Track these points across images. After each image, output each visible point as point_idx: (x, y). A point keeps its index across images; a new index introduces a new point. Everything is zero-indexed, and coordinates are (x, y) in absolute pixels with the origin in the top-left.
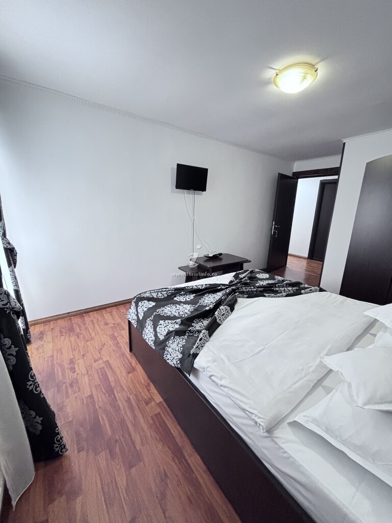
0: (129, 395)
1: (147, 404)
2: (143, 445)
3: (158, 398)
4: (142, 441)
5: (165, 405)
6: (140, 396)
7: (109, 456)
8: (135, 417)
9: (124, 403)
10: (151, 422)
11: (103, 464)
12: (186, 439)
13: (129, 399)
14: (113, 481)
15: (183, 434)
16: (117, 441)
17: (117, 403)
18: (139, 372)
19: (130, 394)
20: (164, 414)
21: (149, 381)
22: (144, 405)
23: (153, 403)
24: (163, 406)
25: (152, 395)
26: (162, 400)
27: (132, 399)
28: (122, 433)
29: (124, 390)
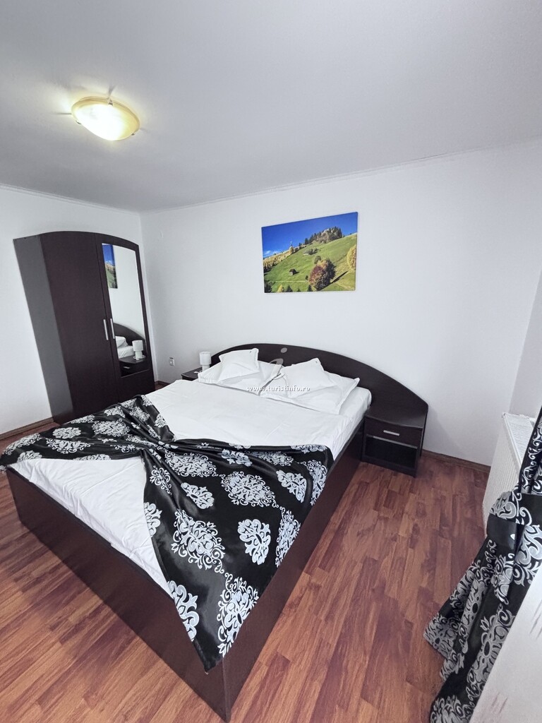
0: (323, 623)
1: (318, 587)
2: (356, 563)
3: (304, 578)
4: (354, 566)
5: (307, 566)
6: (315, 605)
7: (387, 588)
8: (341, 591)
9: (336, 618)
10: (333, 570)
11: (395, 587)
12: (327, 531)
13: (327, 618)
14: (393, 568)
15: (323, 536)
16: (373, 590)
17: (344, 631)
18: (275, 643)
19: (321, 621)
20: (318, 560)
21: (286, 610)
22: (321, 590)
23: (313, 580)
24: (309, 567)
25: (304, 590)
26: (303, 573)
27: (325, 613)
28: (364, 592)
29: (321, 641)
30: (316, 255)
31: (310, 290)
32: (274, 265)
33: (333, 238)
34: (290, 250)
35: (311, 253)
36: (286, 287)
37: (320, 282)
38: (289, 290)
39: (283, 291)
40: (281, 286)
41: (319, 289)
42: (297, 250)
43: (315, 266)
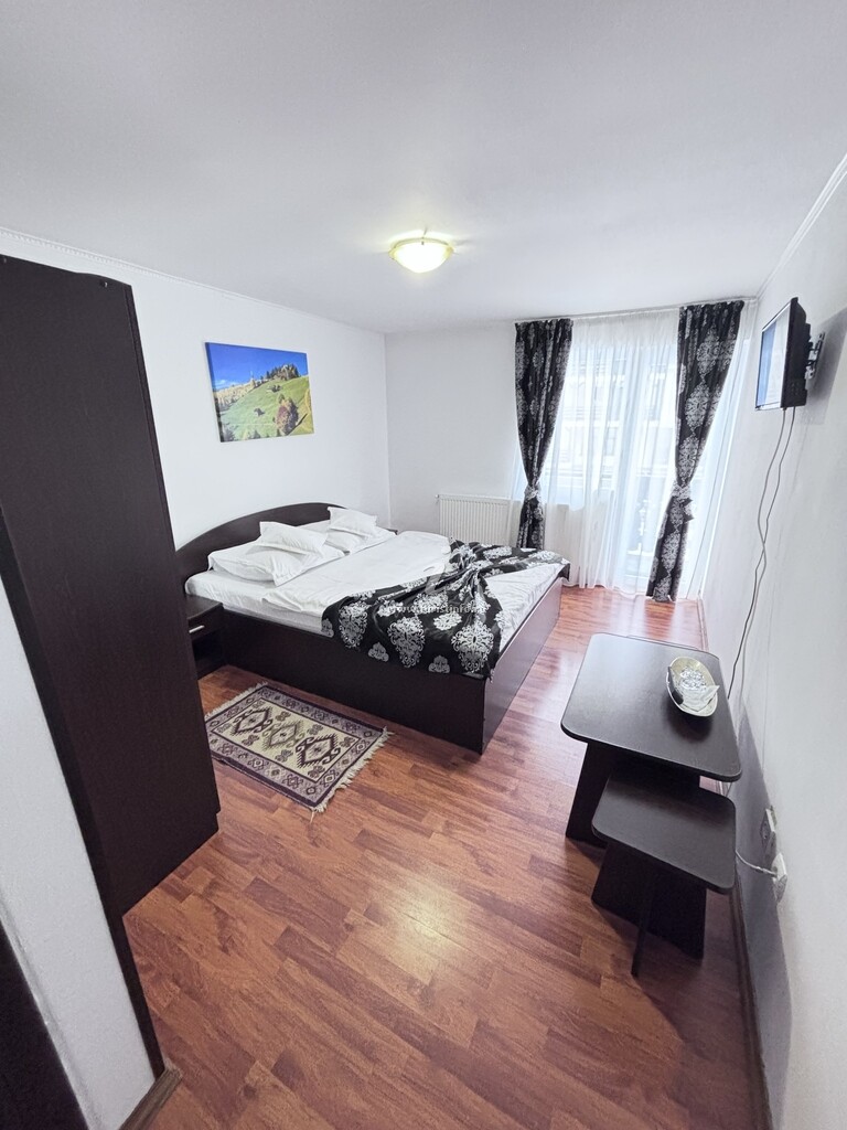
30: (279, 393)
31: (279, 435)
32: (233, 401)
33: (292, 377)
34: (251, 382)
35: (275, 390)
36: (253, 434)
37: (286, 426)
38: (257, 436)
39: (250, 438)
40: (247, 431)
41: (288, 433)
42: (259, 385)
43: (279, 406)
